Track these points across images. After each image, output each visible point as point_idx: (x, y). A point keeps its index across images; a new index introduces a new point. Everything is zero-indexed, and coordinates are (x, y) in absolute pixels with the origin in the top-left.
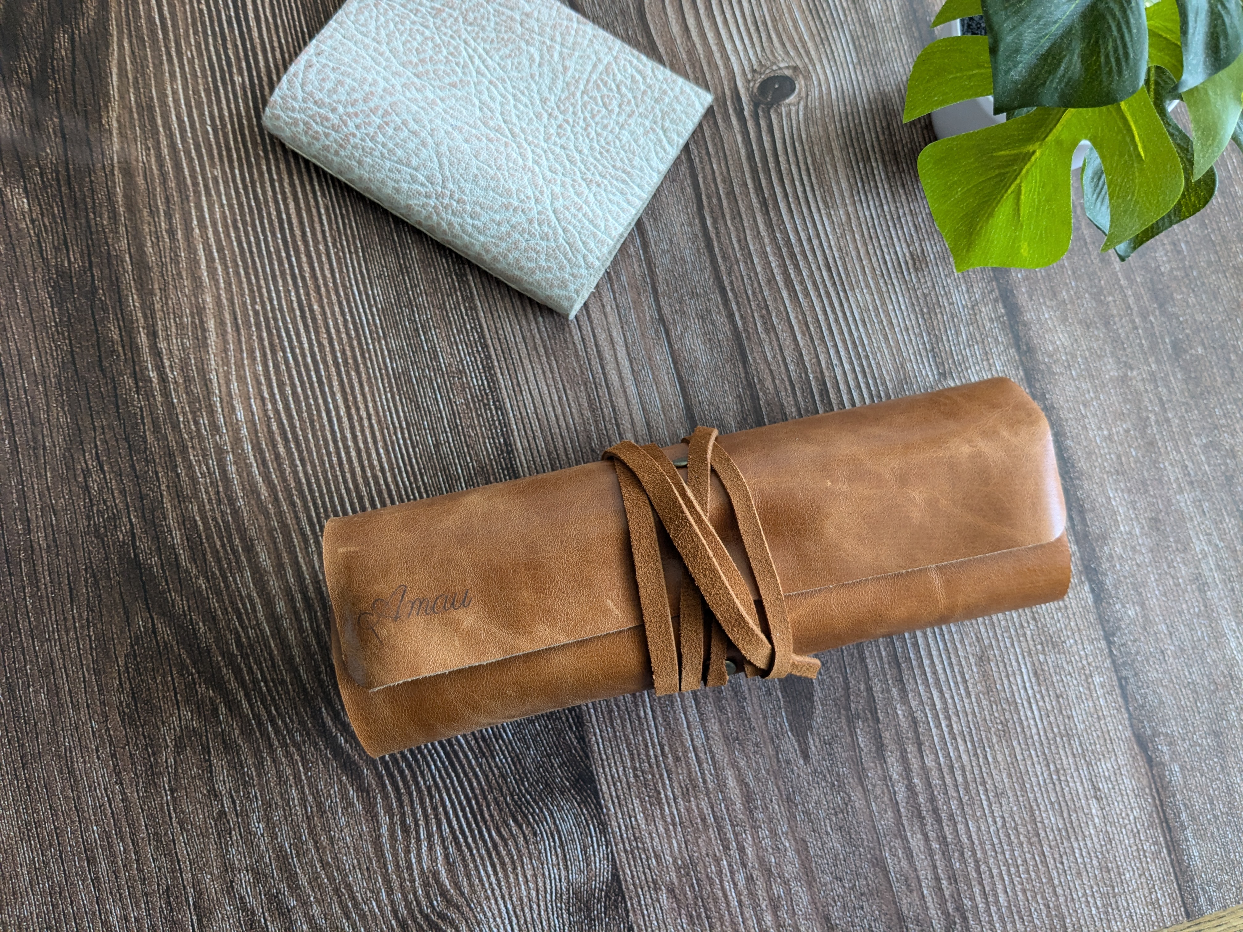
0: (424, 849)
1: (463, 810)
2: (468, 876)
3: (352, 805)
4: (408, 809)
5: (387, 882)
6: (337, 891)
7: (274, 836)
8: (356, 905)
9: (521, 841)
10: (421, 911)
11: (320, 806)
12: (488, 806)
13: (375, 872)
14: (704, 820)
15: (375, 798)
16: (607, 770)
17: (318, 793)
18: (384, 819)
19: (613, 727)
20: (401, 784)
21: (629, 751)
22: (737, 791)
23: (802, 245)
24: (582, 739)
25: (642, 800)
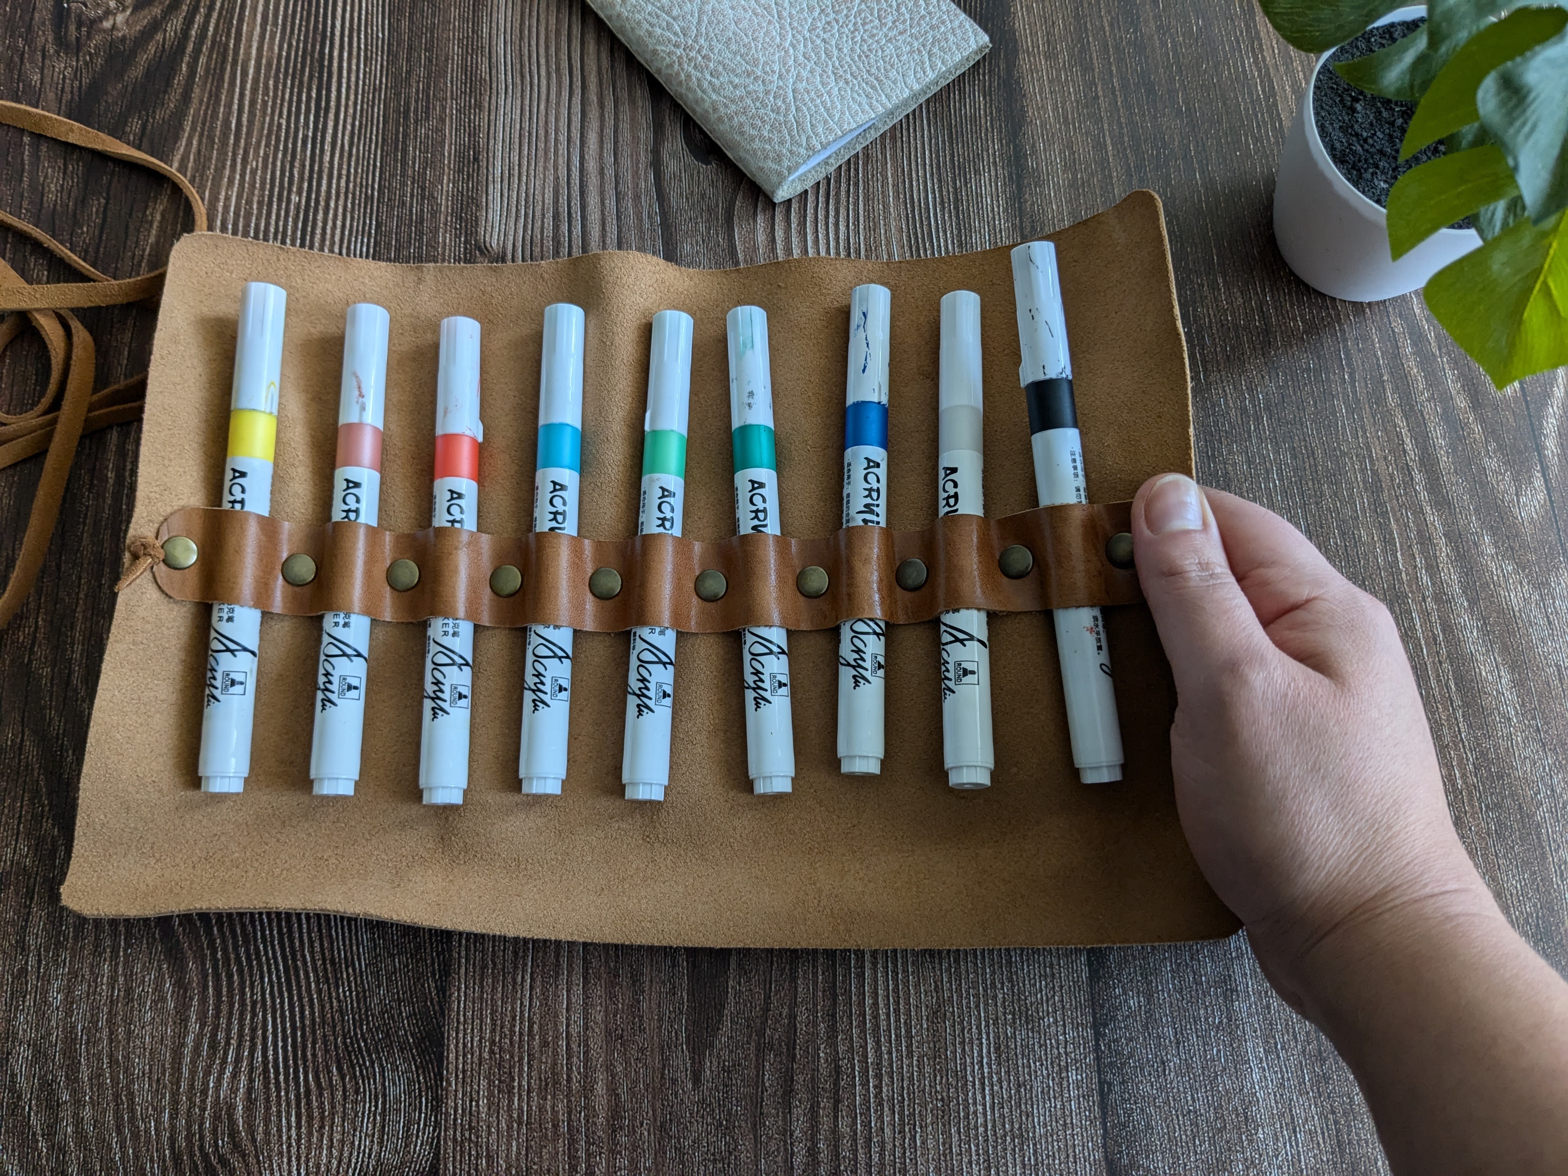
0: (228, 1074)
1: (285, 1040)
2: (267, 1121)
3: (163, 999)
4: (223, 1021)
5: (175, 1102)
6: (117, 1096)
7: (69, 1013)
8: (132, 1119)
9: (339, 1095)
10: (202, 1148)
11: (129, 991)
12: (314, 1043)
13: (165, 1087)
14: (555, 1126)
15: (192, 999)
16: (461, 1035)
17: (131, 976)
18: (194, 1026)
19: (482, 987)
20: (225, 990)
21: (492, 1019)
22: (604, 1102)
24: (443, 991)
25: (490, 1083)
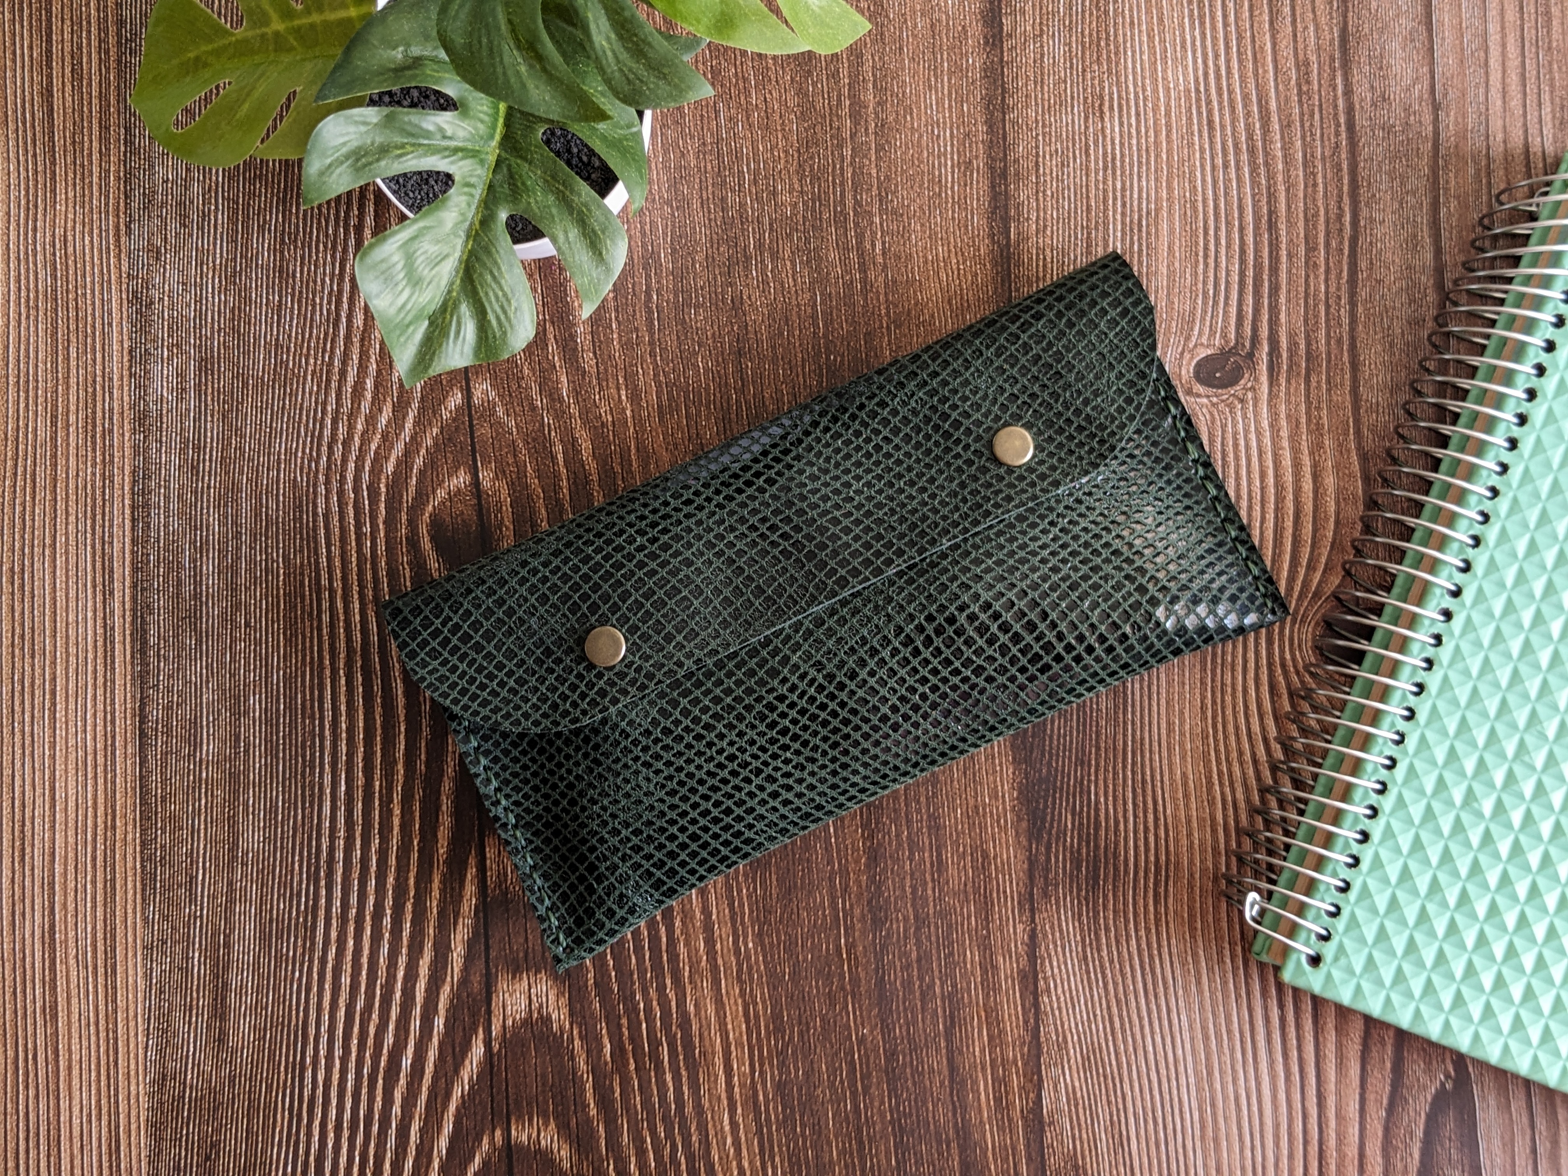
23: (1237, 162)
